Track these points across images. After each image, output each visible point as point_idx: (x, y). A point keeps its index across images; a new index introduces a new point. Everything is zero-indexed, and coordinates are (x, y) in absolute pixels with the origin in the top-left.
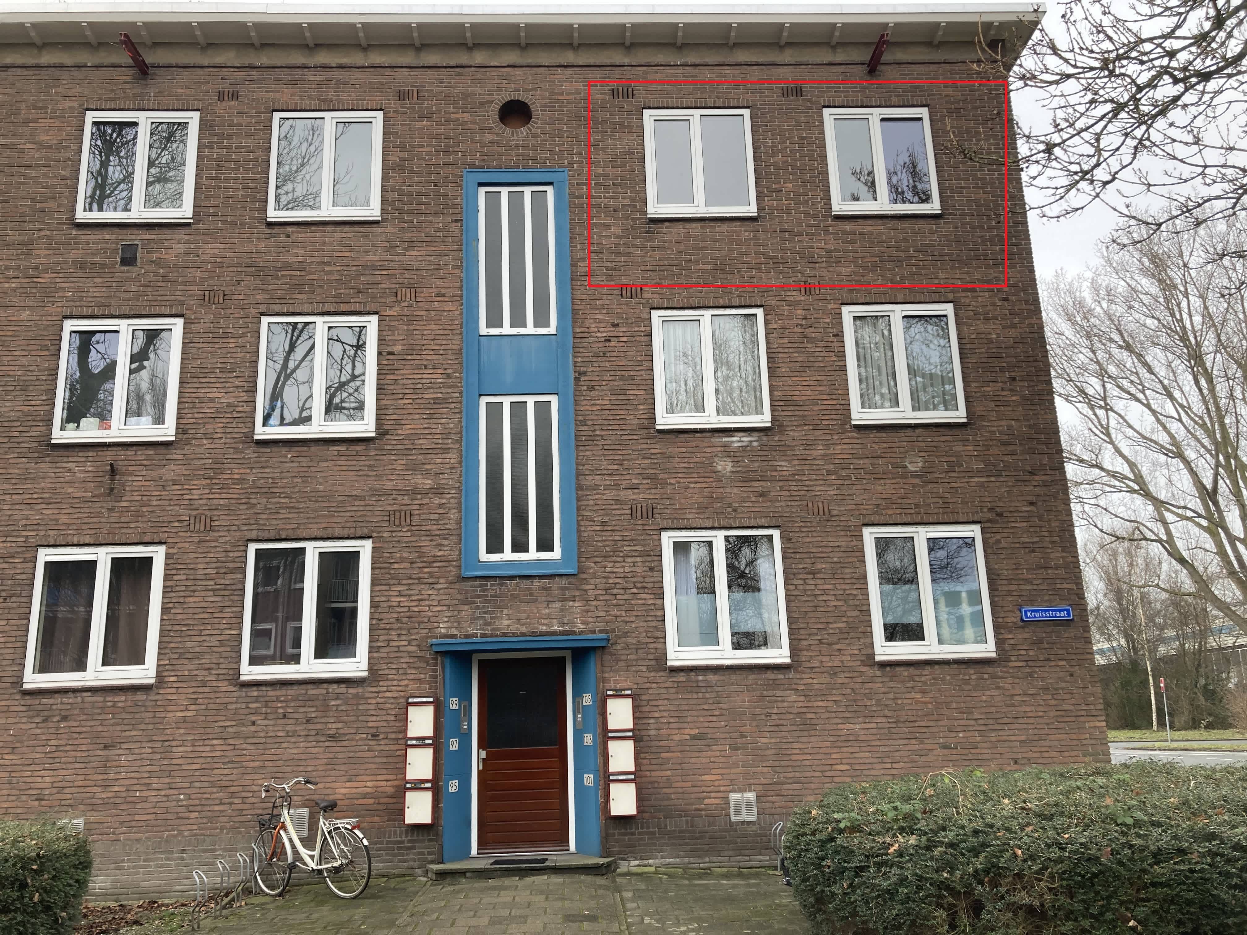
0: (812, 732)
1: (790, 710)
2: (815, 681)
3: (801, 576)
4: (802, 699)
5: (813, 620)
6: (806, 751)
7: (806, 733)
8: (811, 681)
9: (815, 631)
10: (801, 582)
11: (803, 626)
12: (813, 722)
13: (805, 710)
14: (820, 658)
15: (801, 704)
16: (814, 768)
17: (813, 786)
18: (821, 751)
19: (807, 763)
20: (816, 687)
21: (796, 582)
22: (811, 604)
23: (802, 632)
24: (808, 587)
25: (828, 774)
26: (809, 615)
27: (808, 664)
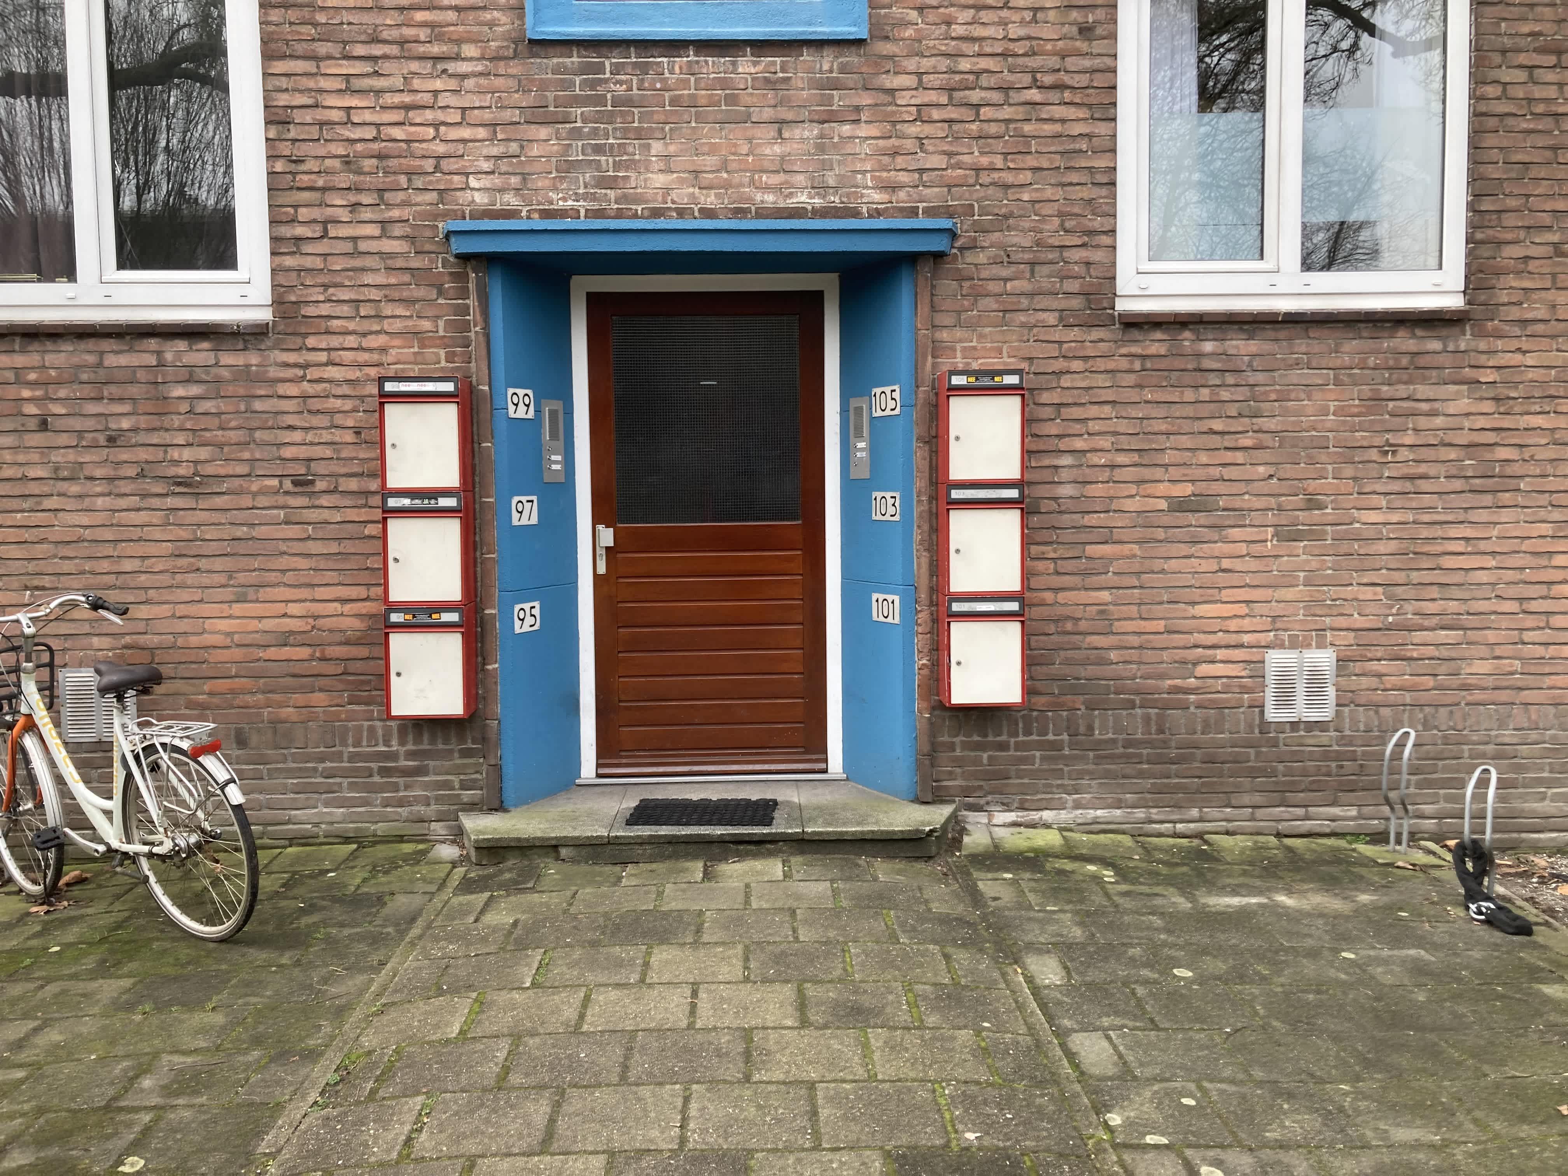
0: (1506, 498)
1: (1451, 437)
2: (1530, 360)
3: (1522, 58)
4: (1488, 406)
5: (1542, 188)
6: (1483, 546)
7: (1488, 499)
8: (1517, 358)
9: (1547, 219)
10: (1521, 76)
11: (1512, 203)
12: (1509, 471)
13: (1491, 437)
14: (1551, 295)
15: (1481, 422)
16: (1501, 589)
17: (1491, 636)
18: (1526, 545)
19: (1483, 577)
20: (1531, 375)
21: (1506, 75)
22: (1542, 141)
23: (1510, 220)
24: (1538, 92)
25: (1534, 606)
26: (1534, 172)
27: (1515, 313)
